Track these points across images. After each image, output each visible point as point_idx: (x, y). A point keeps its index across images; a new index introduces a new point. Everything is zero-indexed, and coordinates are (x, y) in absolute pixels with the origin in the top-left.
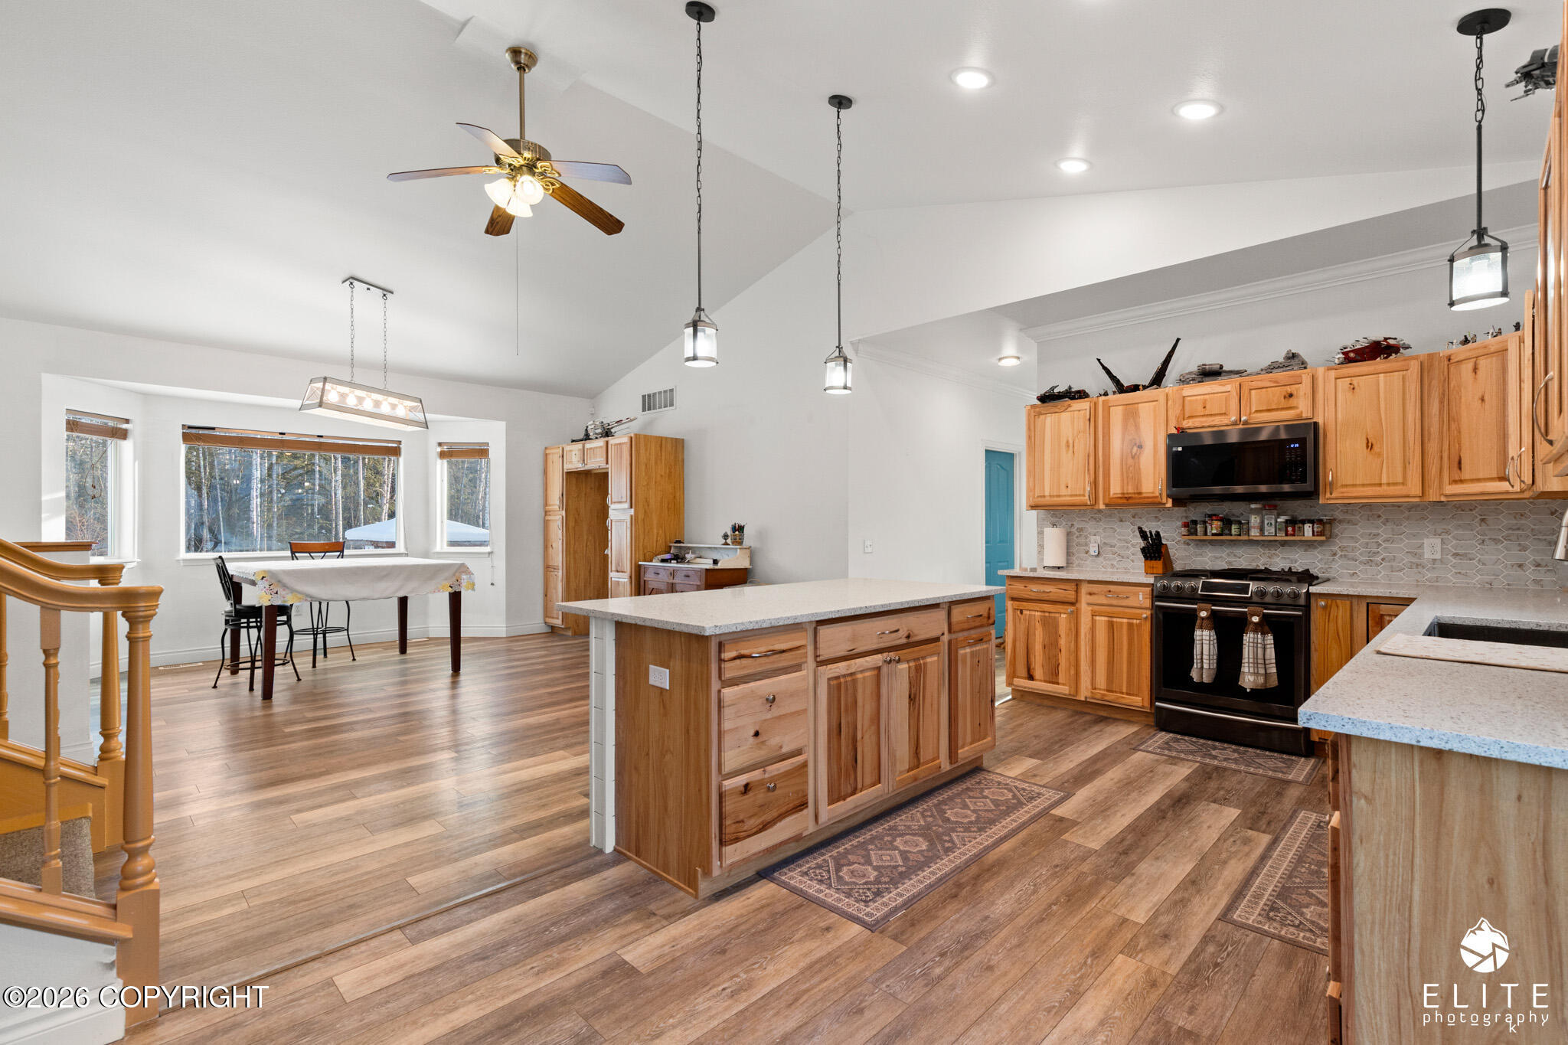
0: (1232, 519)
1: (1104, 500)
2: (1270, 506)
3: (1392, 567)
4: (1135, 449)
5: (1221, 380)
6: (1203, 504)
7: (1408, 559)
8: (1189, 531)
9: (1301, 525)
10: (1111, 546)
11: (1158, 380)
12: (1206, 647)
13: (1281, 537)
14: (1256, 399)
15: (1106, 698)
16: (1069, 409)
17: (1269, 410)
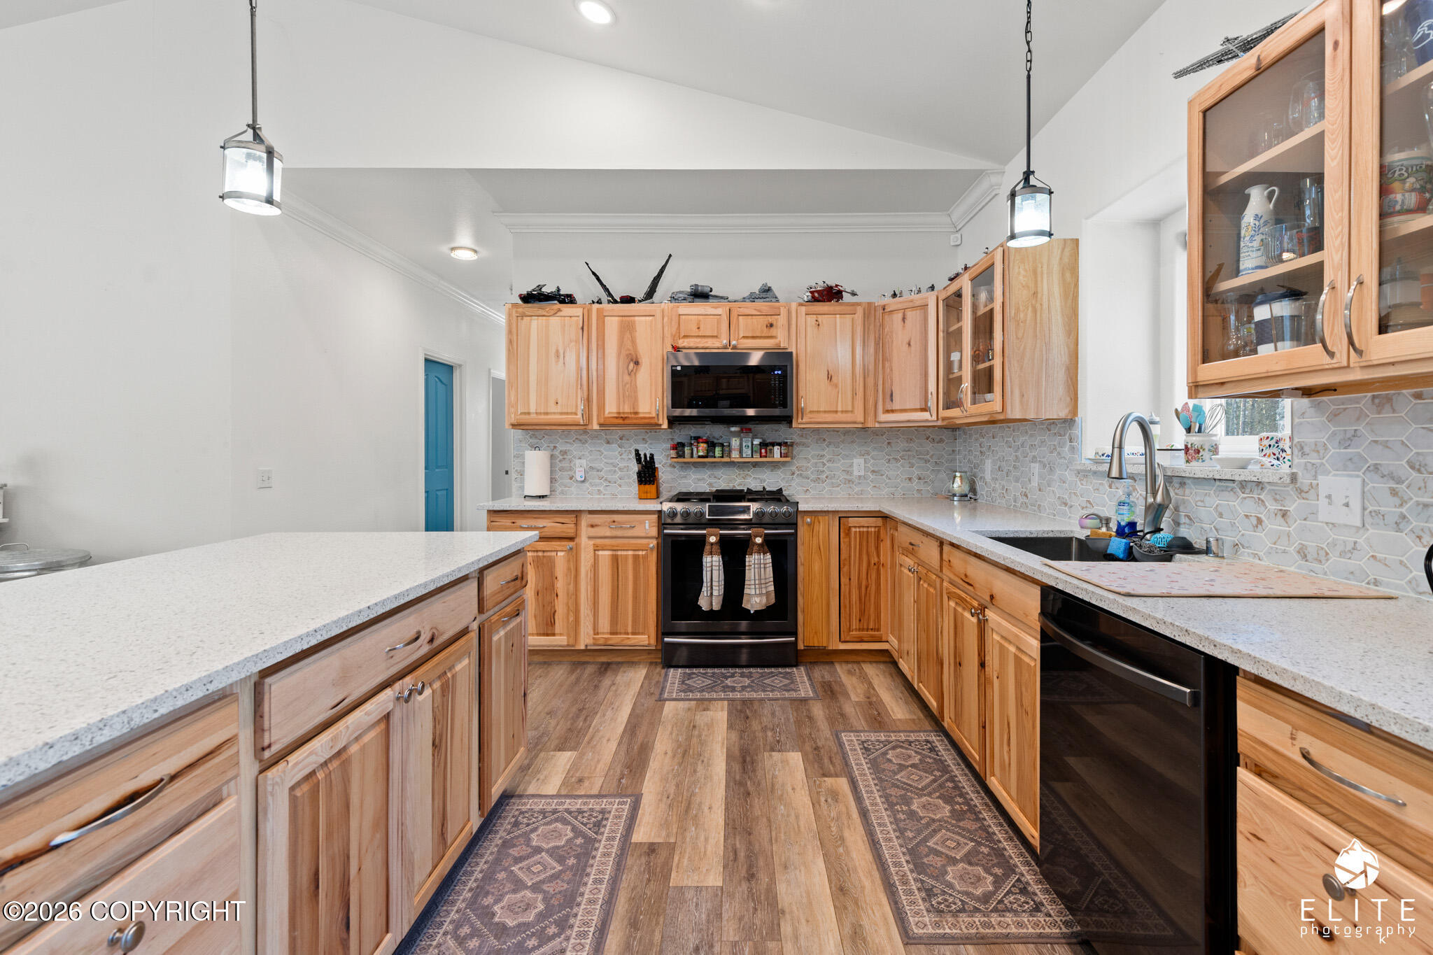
0: (716, 441)
1: (598, 419)
2: (746, 429)
3: (832, 483)
4: (632, 365)
5: (712, 302)
6: (688, 426)
7: (844, 476)
8: (677, 453)
9: (771, 447)
10: (598, 471)
11: (650, 294)
12: (715, 574)
13: (757, 458)
14: (744, 327)
15: (610, 642)
16: (559, 314)
17: (753, 337)
